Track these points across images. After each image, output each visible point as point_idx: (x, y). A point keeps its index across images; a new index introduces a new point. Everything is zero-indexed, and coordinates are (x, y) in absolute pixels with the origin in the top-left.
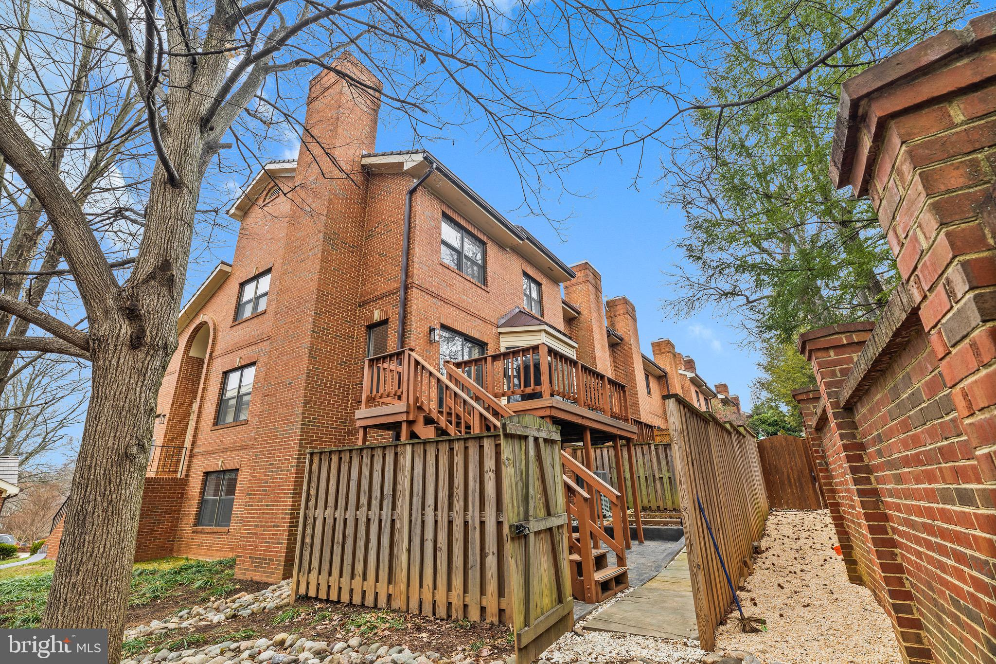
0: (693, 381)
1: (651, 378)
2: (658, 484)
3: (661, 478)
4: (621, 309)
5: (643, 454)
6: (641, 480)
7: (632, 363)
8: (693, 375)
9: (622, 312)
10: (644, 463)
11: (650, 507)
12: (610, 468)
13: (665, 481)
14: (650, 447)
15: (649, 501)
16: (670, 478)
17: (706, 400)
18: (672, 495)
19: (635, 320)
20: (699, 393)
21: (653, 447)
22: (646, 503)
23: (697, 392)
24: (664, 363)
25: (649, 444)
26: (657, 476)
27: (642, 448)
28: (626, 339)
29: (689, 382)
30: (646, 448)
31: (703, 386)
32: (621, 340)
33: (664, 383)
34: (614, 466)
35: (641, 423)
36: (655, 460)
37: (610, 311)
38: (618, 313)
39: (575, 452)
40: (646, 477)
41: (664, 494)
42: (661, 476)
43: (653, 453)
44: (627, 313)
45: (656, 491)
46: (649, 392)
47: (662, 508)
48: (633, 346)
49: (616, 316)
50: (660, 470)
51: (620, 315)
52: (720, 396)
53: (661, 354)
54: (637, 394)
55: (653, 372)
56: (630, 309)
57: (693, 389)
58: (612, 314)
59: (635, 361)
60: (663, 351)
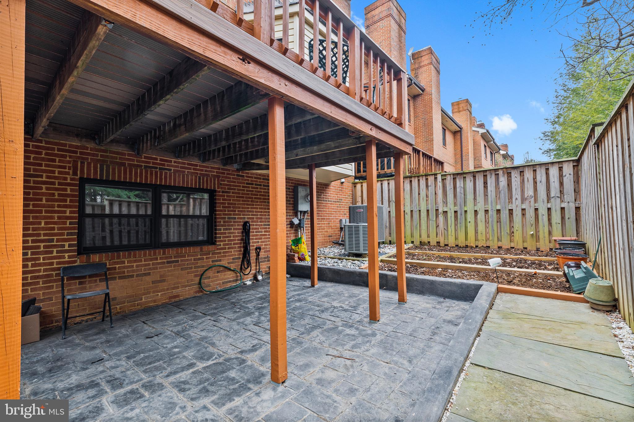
0: (483, 136)
1: (447, 132)
2: (441, 218)
3: (445, 212)
4: (425, 60)
5: (427, 186)
6: (422, 214)
7: (431, 112)
8: (484, 131)
9: (426, 62)
10: (427, 196)
11: (429, 242)
12: (389, 201)
13: (449, 215)
14: (436, 178)
15: (428, 237)
16: (456, 212)
17: (491, 153)
18: (455, 230)
19: (438, 72)
20: (487, 147)
21: (439, 177)
22: (425, 239)
23: (485, 146)
24: (461, 119)
25: (436, 175)
26: (441, 210)
27: (427, 179)
28: (427, 89)
29: (480, 137)
30: (431, 179)
31: (492, 141)
32: (423, 91)
33: (458, 137)
34: (394, 199)
35: (430, 157)
36: (440, 192)
37: (415, 63)
38: (422, 64)
39: (355, 187)
40: (428, 211)
41: (446, 229)
42: (445, 210)
43: (440, 184)
44: (431, 63)
45: (437, 226)
46: (444, 144)
47: (442, 244)
48: (433, 96)
49: (420, 67)
50: (445, 203)
51: (424, 66)
52: (502, 152)
53: (459, 112)
54: (433, 140)
55: (450, 128)
56: (434, 60)
57: (482, 143)
58: (417, 66)
59: (434, 111)
60: (461, 109)
